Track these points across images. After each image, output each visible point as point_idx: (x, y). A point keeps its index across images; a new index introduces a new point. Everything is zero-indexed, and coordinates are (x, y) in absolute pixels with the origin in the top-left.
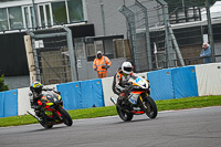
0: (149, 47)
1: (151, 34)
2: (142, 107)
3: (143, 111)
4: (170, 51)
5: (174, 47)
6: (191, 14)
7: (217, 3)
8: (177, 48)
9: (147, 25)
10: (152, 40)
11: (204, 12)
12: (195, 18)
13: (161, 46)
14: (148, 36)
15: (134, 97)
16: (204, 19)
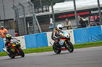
0: (25, 24)
1: (26, 18)
2: (66, 47)
3: (66, 49)
4: (35, 26)
5: (37, 24)
6: (44, 9)
7: (57, 4)
8: (38, 25)
9: (24, 14)
10: (27, 21)
11: (50, 8)
12: (46, 11)
13: (31, 24)
14: (25, 19)
15: (62, 42)
16: (51, 11)
